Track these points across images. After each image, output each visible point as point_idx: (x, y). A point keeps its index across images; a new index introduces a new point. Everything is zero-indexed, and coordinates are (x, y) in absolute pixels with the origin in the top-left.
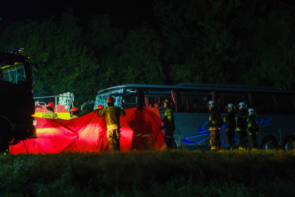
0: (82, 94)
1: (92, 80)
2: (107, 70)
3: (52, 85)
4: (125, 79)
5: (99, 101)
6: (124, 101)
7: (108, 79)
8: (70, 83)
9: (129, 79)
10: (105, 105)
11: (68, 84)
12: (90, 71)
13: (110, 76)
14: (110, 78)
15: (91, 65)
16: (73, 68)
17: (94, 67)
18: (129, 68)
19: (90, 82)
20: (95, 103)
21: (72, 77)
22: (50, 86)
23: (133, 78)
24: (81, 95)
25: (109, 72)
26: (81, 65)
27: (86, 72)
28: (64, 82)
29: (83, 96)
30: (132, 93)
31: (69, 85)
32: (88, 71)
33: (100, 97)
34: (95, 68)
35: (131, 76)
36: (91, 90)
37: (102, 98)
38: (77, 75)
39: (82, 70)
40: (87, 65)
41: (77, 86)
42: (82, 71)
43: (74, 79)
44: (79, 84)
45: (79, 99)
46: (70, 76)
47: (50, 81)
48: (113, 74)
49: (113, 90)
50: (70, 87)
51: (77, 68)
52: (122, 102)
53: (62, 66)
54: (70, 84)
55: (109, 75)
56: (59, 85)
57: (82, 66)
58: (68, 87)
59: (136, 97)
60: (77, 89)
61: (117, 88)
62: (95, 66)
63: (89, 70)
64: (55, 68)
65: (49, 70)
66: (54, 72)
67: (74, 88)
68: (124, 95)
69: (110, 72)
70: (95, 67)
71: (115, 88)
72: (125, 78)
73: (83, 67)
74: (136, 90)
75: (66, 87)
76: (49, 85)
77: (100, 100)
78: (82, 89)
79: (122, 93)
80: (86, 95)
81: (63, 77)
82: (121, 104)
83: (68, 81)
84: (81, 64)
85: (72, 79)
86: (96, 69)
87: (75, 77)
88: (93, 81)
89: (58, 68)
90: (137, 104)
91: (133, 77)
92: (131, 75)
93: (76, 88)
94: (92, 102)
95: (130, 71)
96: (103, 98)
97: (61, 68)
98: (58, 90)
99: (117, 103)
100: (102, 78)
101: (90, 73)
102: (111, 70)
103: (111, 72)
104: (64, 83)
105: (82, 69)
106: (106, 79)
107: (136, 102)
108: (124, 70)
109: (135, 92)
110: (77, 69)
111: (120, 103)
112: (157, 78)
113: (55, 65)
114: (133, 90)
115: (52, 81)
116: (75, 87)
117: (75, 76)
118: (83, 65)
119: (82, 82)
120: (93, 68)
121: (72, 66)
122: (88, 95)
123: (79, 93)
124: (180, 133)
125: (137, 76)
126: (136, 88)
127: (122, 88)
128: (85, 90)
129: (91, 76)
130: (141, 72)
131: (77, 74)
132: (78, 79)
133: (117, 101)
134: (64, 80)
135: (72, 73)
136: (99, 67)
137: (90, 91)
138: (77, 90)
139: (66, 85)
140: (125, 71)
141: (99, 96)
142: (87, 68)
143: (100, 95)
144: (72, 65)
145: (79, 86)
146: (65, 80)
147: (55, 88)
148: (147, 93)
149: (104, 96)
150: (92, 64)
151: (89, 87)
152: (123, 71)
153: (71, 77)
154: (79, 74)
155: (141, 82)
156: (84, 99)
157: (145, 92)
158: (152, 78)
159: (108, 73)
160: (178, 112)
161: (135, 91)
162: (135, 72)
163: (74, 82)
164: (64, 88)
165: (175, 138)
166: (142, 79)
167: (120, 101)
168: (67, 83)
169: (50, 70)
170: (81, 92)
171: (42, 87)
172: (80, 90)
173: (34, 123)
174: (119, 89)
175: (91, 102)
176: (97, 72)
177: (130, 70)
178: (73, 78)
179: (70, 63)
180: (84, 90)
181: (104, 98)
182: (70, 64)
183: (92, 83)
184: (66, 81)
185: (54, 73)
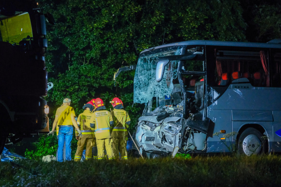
0: (112, 51)
1: (129, 29)
2: (153, 14)
3: (65, 37)
4: (182, 27)
5: (143, 67)
6: (183, 68)
7: (154, 28)
8: (95, 34)
9: (188, 28)
10: (152, 73)
11: (90, 36)
12: (125, 16)
13: (158, 23)
14: (158, 27)
15: (127, 5)
16: (100, 10)
17: (133, 9)
18: (187, 10)
19: (127, 33)
20: (136, 70)
21: (97, 24)
22: (61, 38)
23: (194, 27)
24: (112, 54)
25: (156, 17)
26: (112, 6)
27: (120, 17)
28: (85, 33)
29: (114, 55)
30: (197, 55)
31: (92, 37)
32: (123, 15)
33: (145, 61)
34: (134, 10)
35: (191, 24)
36: (128, 46)
37: (148, 62)
38: (105, 21)
39: (114, 13)
40: (122, 5)
41: (105, 38)
42: (113, 15)
43: (100, 28)
44: (109, 36)
45: (108, 60)
46: (95, 23)
47: (61, 31)
48: (163, 20)
49: (166, 49)
50: (93, 40)
51: (106, 10)
52: (181, 70)
53: (81, 6)
54: (94, 36)
55: (156, 21)
56: (76, 37)
57: (113, 7)
58: (91, 41)
59: (203, 62)
60: (104, 44)
61: (172, 47)
62: (134, 7)
63: (125, 14)
64: (71, 9)
65: (61, 12)
66: (68, 16)
67: (99, 43)
68: (184, 58)
69: (158, 18)
70: (135, 8)
71: (169, 47)
72: (181, 27)
73: (116, 9)
74: (203, 51)
75: (87, 40)
76: (60, 36)
77: (145, 66)
78: (112, 44)
79: (181, 54)
80: (120, 53)
81: (83, 24)
82: (179, 72)
83: (91, 31)
84: (113, 3)
85: (97, 28)
86: (135, 12)
87: (103, 25)
88: (131, 31)
89: (75, 10)
90: (205, 73)
91: (194, 25)
92: (191, 22)
93: (104, 43)
94: (132, 67)
95: (191, 15)
96: (149, 62)
97: (80, 10)
98: (75, 46)
99: (173, 70)
100: (145, 26)
101: (127, 18)
102: (160, 15)
103: (161, 18)
104: (84, 34)
105: (113, 12)
106: (152, 28)
107: (204, 70)
108: (180, 14)
109: (202, 53)
110: (104, 11)
111: (176, 72)
112: (233, 27)
113: (70, 6)
114: (197, 51)
115: (65, 31)
116: (101, 41)
117: (102, 23)
118: (115, 5)
119: (112, 32)
120: (131, 10)
121: (97, 7)
122: (122, 53)
123: (109, 51)
124: (273, 121)
125: (201, 23)
126: (202, 48)
127: (180, 48)
128: (118, 45)
129: (127, 23)
130: (207, 17)
131: (106, 20)
132: (108, 27)
133: (173, 67)
134: (84, 30)
135: (97, 18)
136: (140, 9)
137: (126, 47)
138: (104, 46)
139: (88, 37)
140: (183, 16)
141: (142, 58)
142: (122, 11)
143: (144, 56)
144: (97, 5)
145: (107, 40)
146: (87, 30)
147: (69, 41)
148: (221, 55)
149: (151, 59)
150: (130, 3)
151: (125, 41)
152: (178, 15)
153: (96, 25)
154: (108, 20)
155: (208, 33)
156: (116, 61)
157: (218, 54)
158: (224, 27)
159: (154, 19)
160: (270, 86)
161: (201, 51)
162: (197, 17)
163: (100, 33)
164: (83, 42)
165: (264, 128)
166: (208, 28)
167: (177, 67)
168: (90, 33)
169: (63, 13)
170: (112, 48)
171: (49, 40)
172: (110, 46)
173: (45, 110)
174: (175, 48)
175: (129, 67)
176: (138, 17)
177: (190, 13)
178: (99, 26)
179: (94, 2)
180: (116, 45)
181: (150, 62)
182: (94, 4)
183: (128, 35)
184: (88, 31)
185: (68, 18)
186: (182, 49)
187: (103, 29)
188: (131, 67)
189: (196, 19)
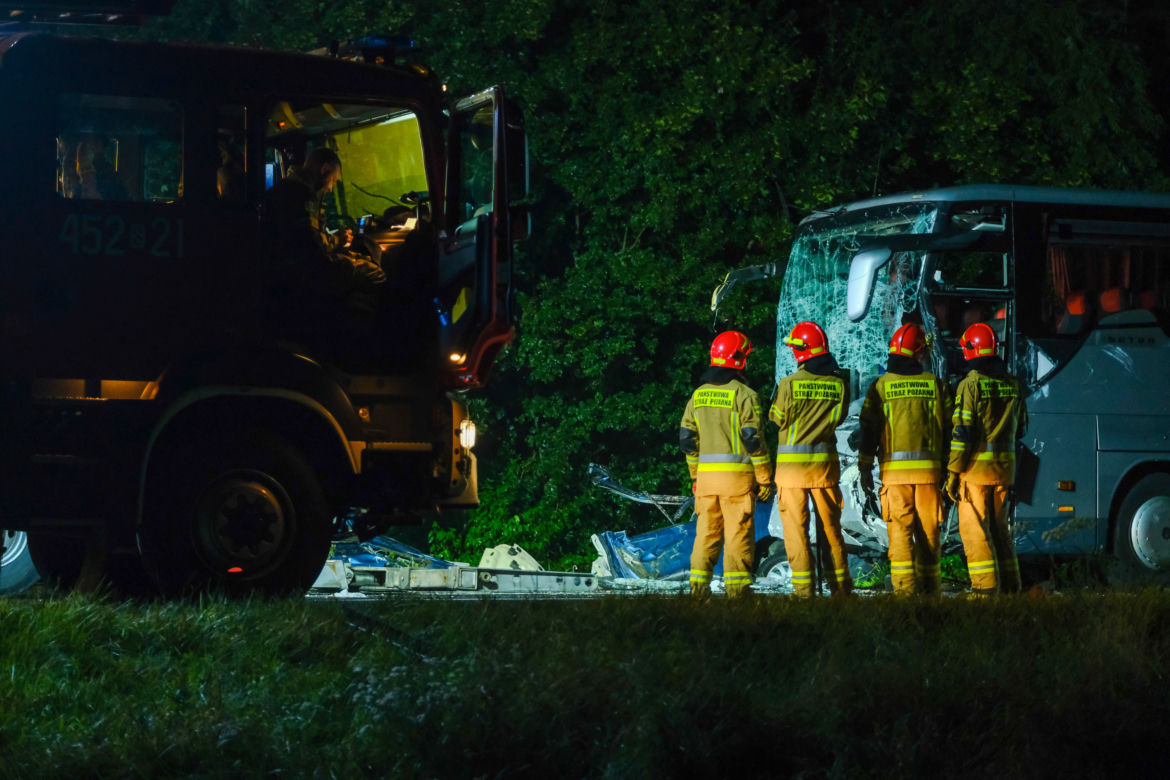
0: (716, 209)
1: (772, 138)
2: (850, 86)
3: (563, 161)
4: (947, 130)
5: (808, 269)
6: (937, 276)
7: (854, 134)
8: (659, 152)
9: (964, 133)
10: (835, 292)
11: (644, 157)
12: (760, 93)
13: (866, 117)
14: (866, 130)
15: (765, 58)
16: (676, 72)
17: (784, 72)
18: (966, 72)
19: (763, 150)
20: (786, 278)
21: (666, 121)
22: (551, 162)
23: (987, 128)
24: (714, 216)
25: (861, 97)
26: (718, 59)
27: (741, 96)
28: (626, 148)
29: (722, 221)
30: (984, 233)
31: (649, 162)
32: (752, 89)
33: (814, 248)
34: (789, 73)
35: (977, 120)
36: (765, 192)
37: (822, 252)
38: (692, 110)
39: (722, 85)
40: (749, 59)
41: (693, 165)
42: (721, 91)
43: (676, 133)
44: (704, 157)
45: (701, 236)
46: (659, 115)
47: (551, 141)
48: (884, 106)
49: (882, 213)
50: (654, 172)
51: (697, 74)
52: (929, 281)
53: (614, 60)
54: (657, 157)
55: (861, 113)
56: (597, 160)
57: (721, 63)
58: (647, 174)
59: (1005, 257)
60: (690, 186)
61: (902, 205)
62: (789, 65)
63: (758, 88)
64: (582, 70)
65: (552, 79)
66: (574, 91)
67: (674, 180)
68: (939, 243)
69: (866, 99)
70: (792, 69)
71: (894, 207)
72: (943, 128)
73: (729, 69)
74: (1004, 221)
75: (633, 172)
76: (548, 158)
77: (813, 265)
78: (718, 185)
79: (930, 231)
80: (739, 213)
81: (620, 120)
82: (925, 290)
83: (647, 142)
84: (718, 53)
85: (665, 133)
86: (793, 82)
87: (686, 125)
88: (776, 142)
89: (598, 72)
90: (1010, 293)
91: (985, 124)
92: (976, 110)
93: (688, 179)
94: (771, 270)
95: (975, 91)
96: (827, 253)
97: (612, 72)
98: (596, 189)
99: (904, 285)
100: (822, 128)
101: (763, 102)
102: (875, 89)
103: (875, 100)
104: (623, 153)
105: (719, 82)
106: (846, 132)
107: (1005, 283)
108: (940, 85)
109: (1002, 227)
110: (692, 77)
111: (915, 289)
112: (1116, 128)
113: (581, 60)
114: (986, 220)
115: (563, 141)
116: (681, 173)
117: (683, 116)
118: (725, 59)
119: (717, 146)
120: (778, 73)
121: (667, 63)
122: (749, 215)
123: (703, 208)
125: (1008, 117)
126: (1003, 209)
127: (930, 207)
128: (733, 187)
129: (765, 117)
130: (1029, 98)
131: (696, 108)
132: (701, 128)
133: (903, 273)
134: (625, 137)
135: (668, 100)
136: (808, 71)
137: (759, 194)
138: (690, 190)
139: (637, 161)
140: (949, 91)
141: (805, 239)
142: (747, 77)
143: (811, 234)
144: (669, 58)
145: (700, 170)
146: (632, 138)
147: (576, 173)
148: (1066, 232)
149: (834, 244)
150: (776, 52)
151: (757, 174)
152: (935, 90)
153: (662, 122)
154: (703, 106)
155: (1032, 148)
156: (727, 239)
157: (1055, 229)
158: (1087, 131)
159: (856, 103)
161: (1001, 223)
162: (998, 95)
163: (675, 150)
164: (622, 178)
166: (1033, 133)
167: (916, 274)
168: (642, 149)
169: (557, 82)
170: (714, 198)
172: (708, 190)
173: (462, 436)
174: (914, 210)
175: (762, 270)
176: (801, 97)
177: (972, 84)
178: (672, 125)
179: (658, 47)
180: (729, 187)
181: (831, 256)
182: (659, 53)
183: (769, 155)
184: (638, 143)
185: (574, 98)
186: (934, 215)
187: (685, 137)
188: (768, 267)
189: (994, 102)
